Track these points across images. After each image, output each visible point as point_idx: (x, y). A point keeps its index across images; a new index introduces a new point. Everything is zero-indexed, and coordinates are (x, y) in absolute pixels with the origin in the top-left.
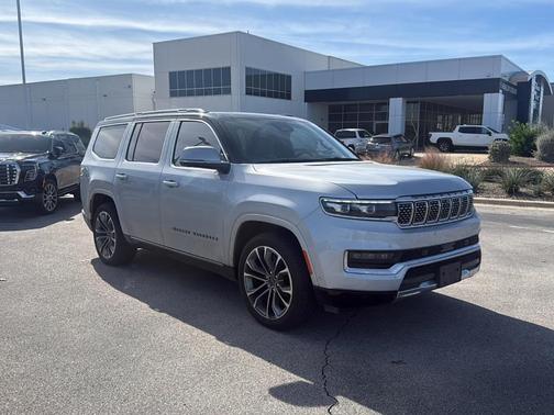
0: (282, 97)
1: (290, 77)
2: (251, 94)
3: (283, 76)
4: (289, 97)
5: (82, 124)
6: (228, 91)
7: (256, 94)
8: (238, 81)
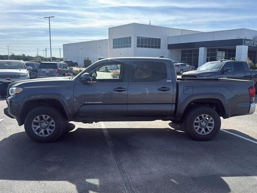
0: (156, 47)
1: (160, 39)
2: (139, 47)
3: (156, 39)
4: (159, 47)
5: (88, 58)
6: (130, 46)
7: (142, 47)
8: (134, 42)
